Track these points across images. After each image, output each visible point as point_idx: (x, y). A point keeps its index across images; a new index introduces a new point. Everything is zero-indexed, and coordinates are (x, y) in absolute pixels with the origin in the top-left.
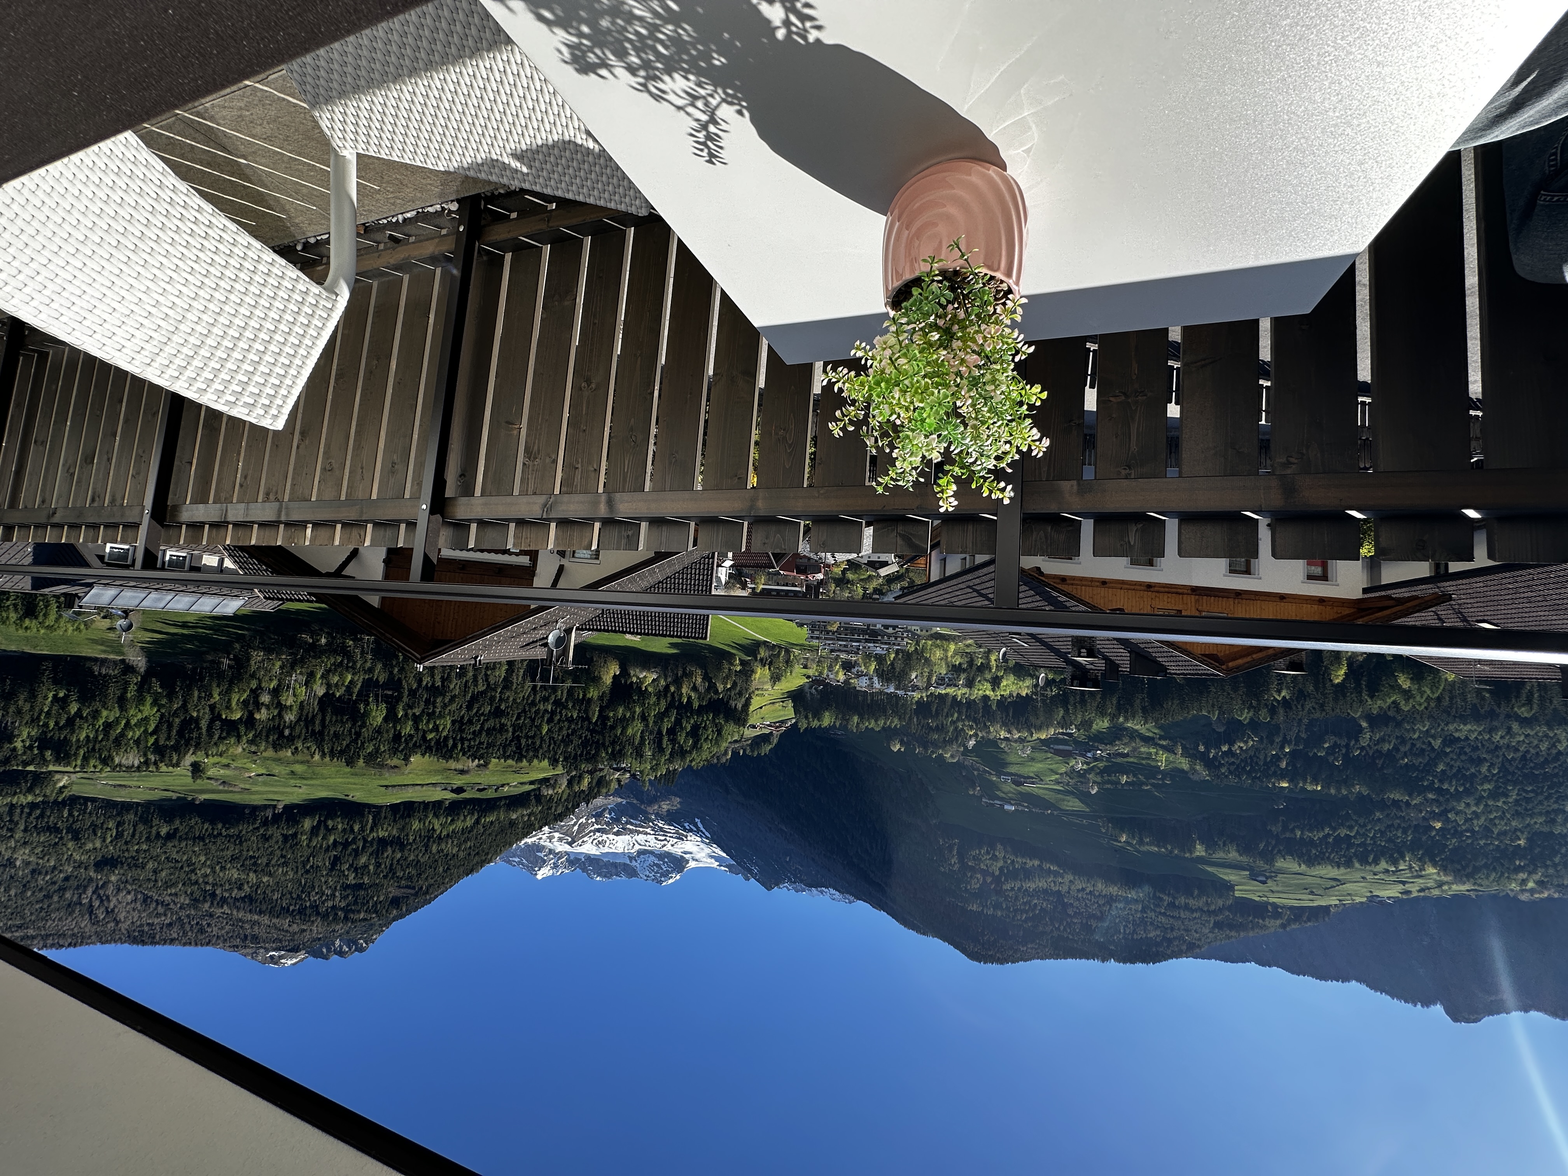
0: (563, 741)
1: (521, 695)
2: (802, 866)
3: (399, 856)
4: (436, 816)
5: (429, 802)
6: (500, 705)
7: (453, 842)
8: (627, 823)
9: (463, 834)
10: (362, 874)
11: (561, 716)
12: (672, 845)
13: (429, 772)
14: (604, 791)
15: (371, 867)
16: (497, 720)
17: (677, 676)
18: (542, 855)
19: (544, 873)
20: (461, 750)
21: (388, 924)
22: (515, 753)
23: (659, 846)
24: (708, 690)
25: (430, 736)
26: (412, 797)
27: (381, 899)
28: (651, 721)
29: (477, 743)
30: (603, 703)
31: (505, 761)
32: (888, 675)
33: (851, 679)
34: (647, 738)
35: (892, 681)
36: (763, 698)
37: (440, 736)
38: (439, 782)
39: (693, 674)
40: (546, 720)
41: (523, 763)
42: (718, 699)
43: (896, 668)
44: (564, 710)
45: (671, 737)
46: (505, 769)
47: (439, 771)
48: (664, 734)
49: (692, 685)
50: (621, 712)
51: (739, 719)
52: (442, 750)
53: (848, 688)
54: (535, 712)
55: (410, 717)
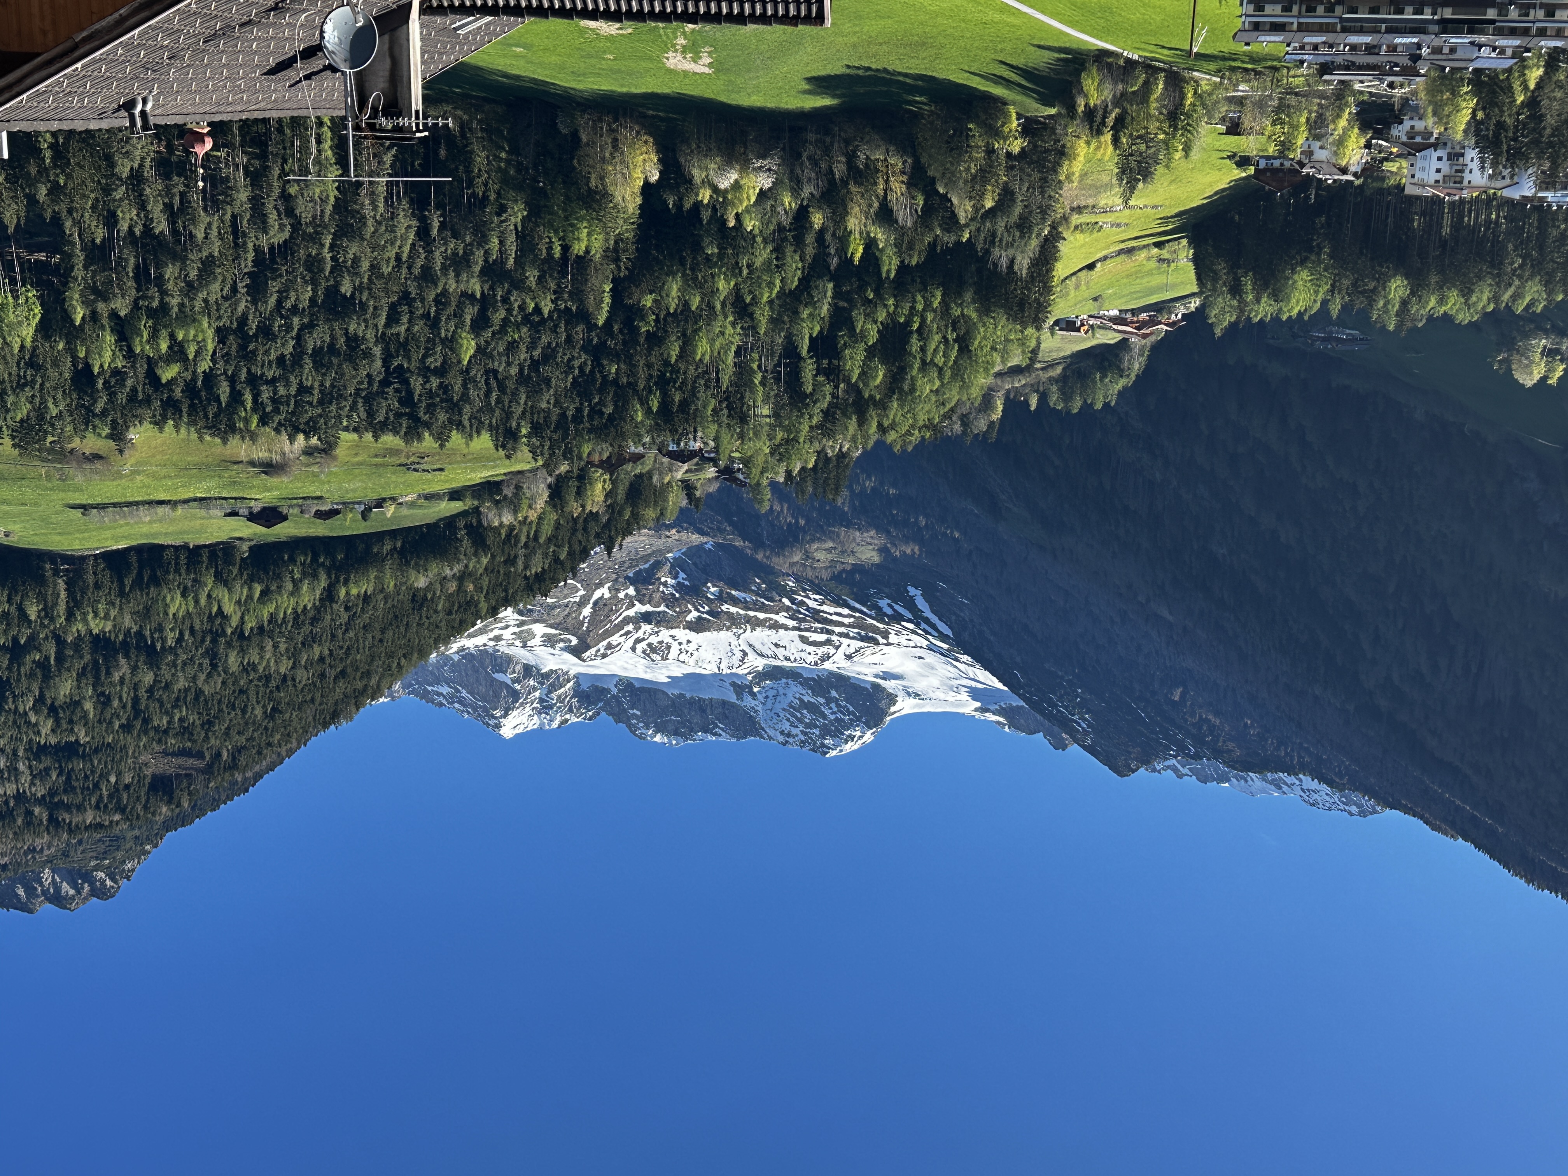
0: (523, 379)
1: (392, 253)
2: (1217, 714)
3: (148, 678)
5: (198, 548)
6: (337, 284)
7: (275, 646)
8: (721, 598)
10: (71, 722)
11: (509, 311)
12: (849, 657)
13: (184, 470)
15: (88, 706)
16: (336, 325)
17: (832, 181)
18: (507, 678)
20: (254, 410)
21: (155, 838)
22: (398, 415)
23: (811, 659)
24: (925, 217)
25: (168, 373)
26: (155, 535)
27: (127, 780)
28: (763, 316)
29: (293, 390)
30: (619, 268)
31: (376, 437)
32: (1515, 139)
33: (1386, 159)
34: (755, 366)
35: (1528, 159)
36: (1096, 235)
37: (194, 372)
38: (212, 494)
39: (877, 171)
40: (468, 322)
41: (424, 444)
42: (958, 243)
43: (1542, 116)
44: (515, 293)
45: (825, 362)
46: (379, 460)
47: (208, 467)
48: (804, 353)
49: (876, 205)
50: (674, 293)
51: (1022, 304)
52: (205, 410)
53: (1381, 191)
54: (437, 301)
55: (105, 321)
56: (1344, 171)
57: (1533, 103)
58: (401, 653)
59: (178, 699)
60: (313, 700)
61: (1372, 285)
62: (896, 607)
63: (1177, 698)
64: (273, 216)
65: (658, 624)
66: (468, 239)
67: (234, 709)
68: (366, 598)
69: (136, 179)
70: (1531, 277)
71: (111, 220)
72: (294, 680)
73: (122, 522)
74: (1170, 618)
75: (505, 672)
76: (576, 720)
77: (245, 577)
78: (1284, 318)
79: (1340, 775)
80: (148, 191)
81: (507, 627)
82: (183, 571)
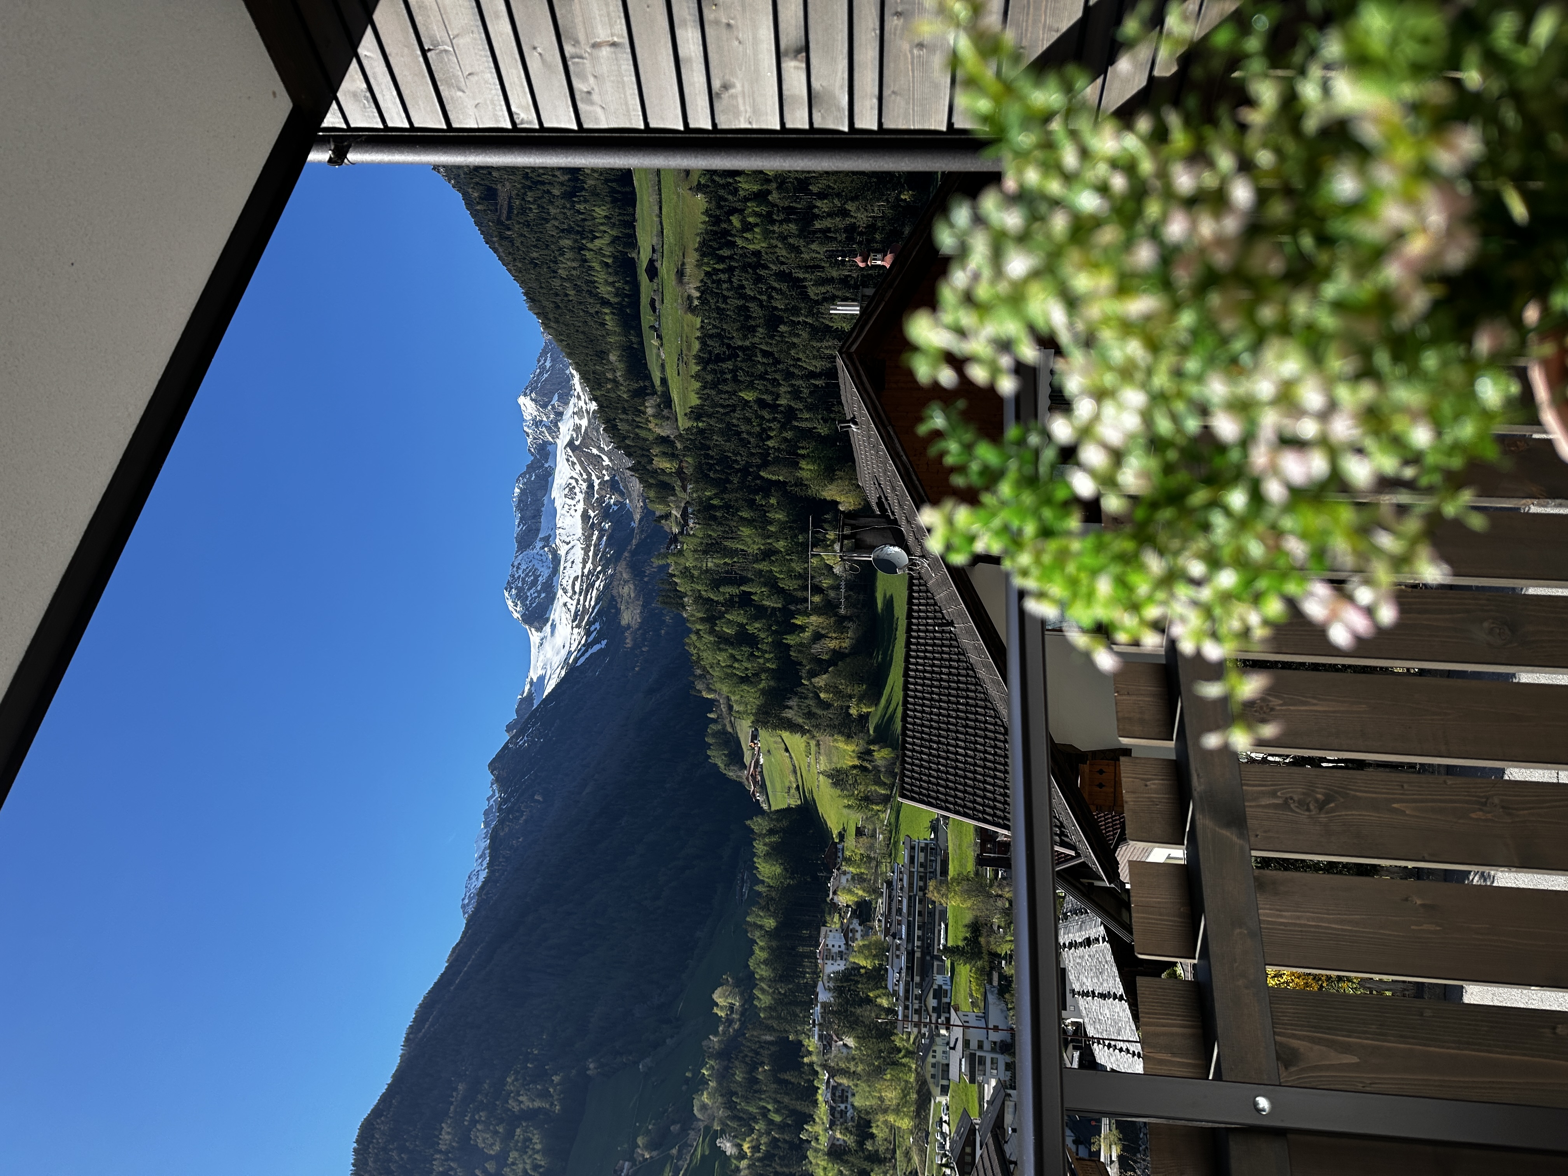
0: (730, 426)
1: (801, 356)
2: (526, 821)
3: (556, 192)
4: (615, 240)
5: (634, 227)
6: (785, 323)
7: (574, 268)
8: (602, 531)
9: (588, 282)
11: (769, 421)
12: (565, 605)
13: (679, 224)
14: (652, 494)
16: (762, 321)
17: (837, 606)
18: (555, 401)
19: (528, 406)
20: (714, 269)
22: (710, 353)
23: (564, 582)
24: (816, 660)
25: (735, 220)
26: (642, 201)
28: (763, 566)
29: (725, 293)
30: (791, 486)
31: (697, 338)
32: (849, 990)
33: (840, 915)
34: (735, 560)
35: (838, 997)
36: (804, 754)
37: (736, 236)
38: (665, 239)
39: (842, 633)
40: (763, 397)
41: (694, 366)
42: (801, 678)
43: (862, 1007)
44: (779, 425)
45: (737, 600)
46: (685, 338)
47: (682, 238)
48: (742, 588)
49: (823, 632)
50: (777, 516)
51: (766, 713)
52: (715, 240)
53: (823, 912)
54: (775, 380)
55: (765, 187)
56: (835, 893)
57: (869, 1001)
58: (570, 342)
59: (543, 208)
60: (541, 288)
61: (772, 909)
62: (595, 633)
63: (536, 797)
64: (823, 290)
65: (587, 493)
66: (809, 400)
67: (537, 240)
68: (603, 324)
69: (844, 213)
70: (774, 999)
71: (822, 196)
72: (554, 277)
73: (649, 185)
74: (584, 793)
75: (558, 400)
76: (529, 441)
77: (616, 254)
78: (755, 859)
79: (487, 893)
80: (838, 219)
81: (586, 403)
82: (620, 218)
